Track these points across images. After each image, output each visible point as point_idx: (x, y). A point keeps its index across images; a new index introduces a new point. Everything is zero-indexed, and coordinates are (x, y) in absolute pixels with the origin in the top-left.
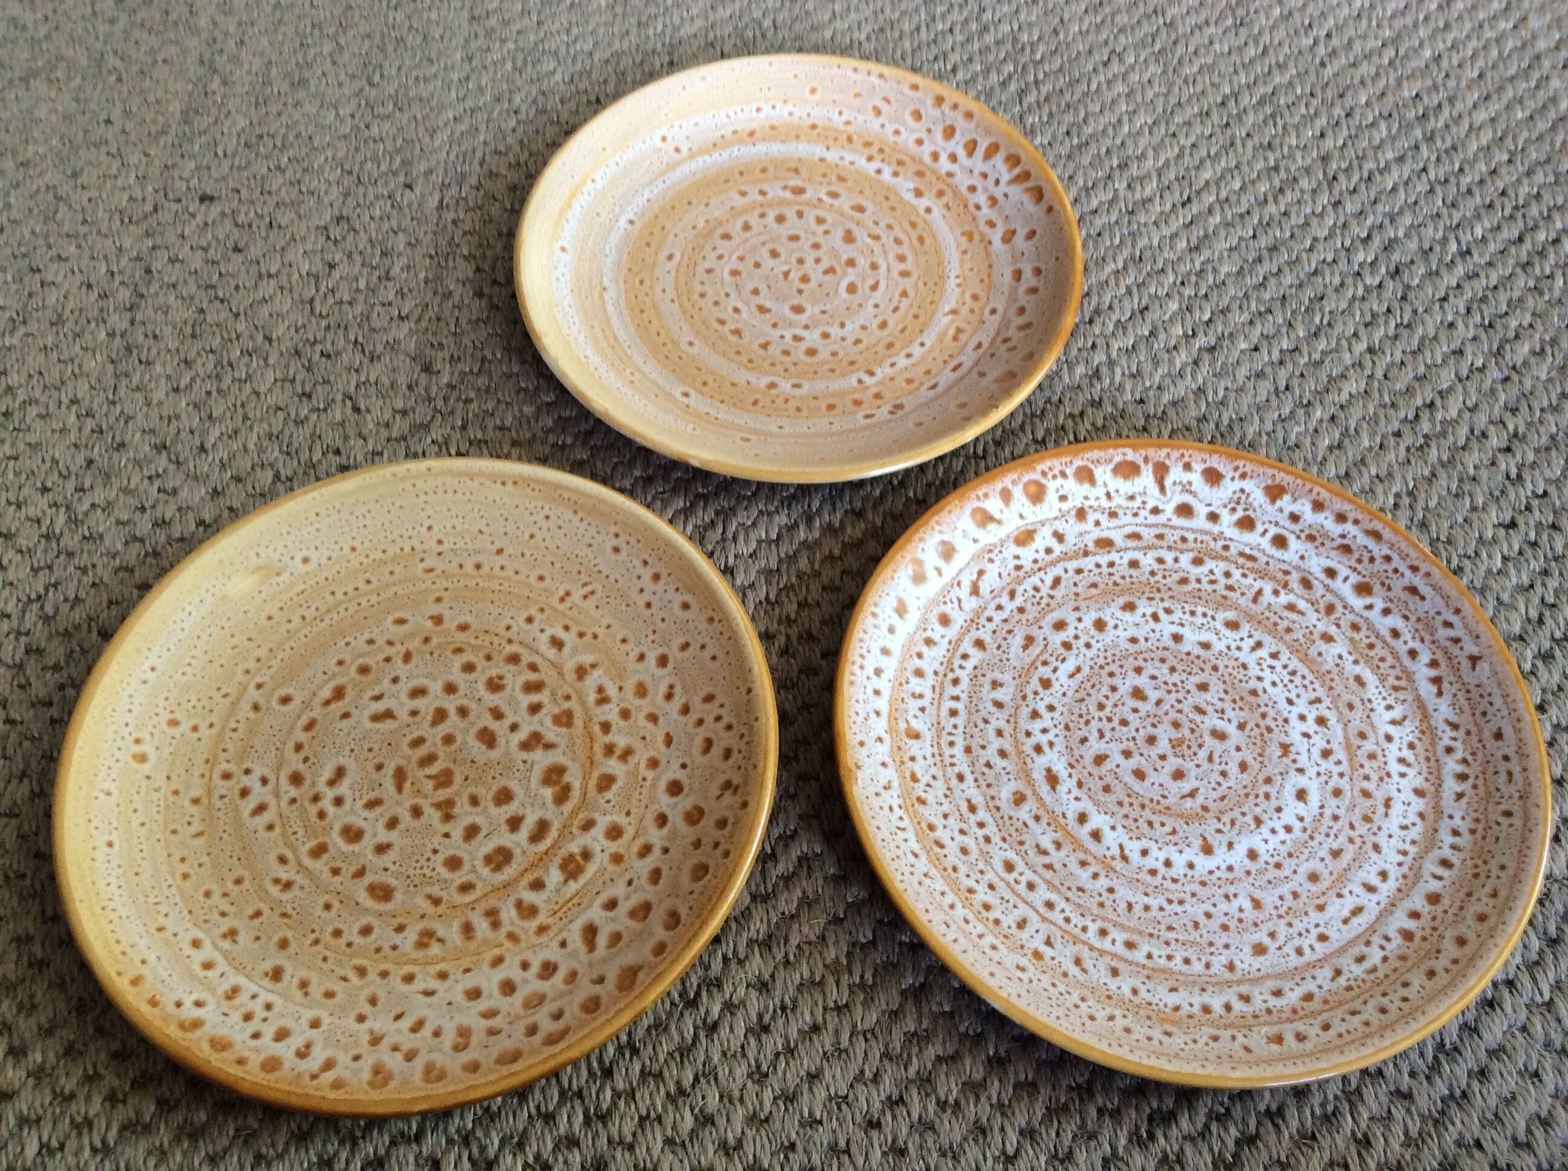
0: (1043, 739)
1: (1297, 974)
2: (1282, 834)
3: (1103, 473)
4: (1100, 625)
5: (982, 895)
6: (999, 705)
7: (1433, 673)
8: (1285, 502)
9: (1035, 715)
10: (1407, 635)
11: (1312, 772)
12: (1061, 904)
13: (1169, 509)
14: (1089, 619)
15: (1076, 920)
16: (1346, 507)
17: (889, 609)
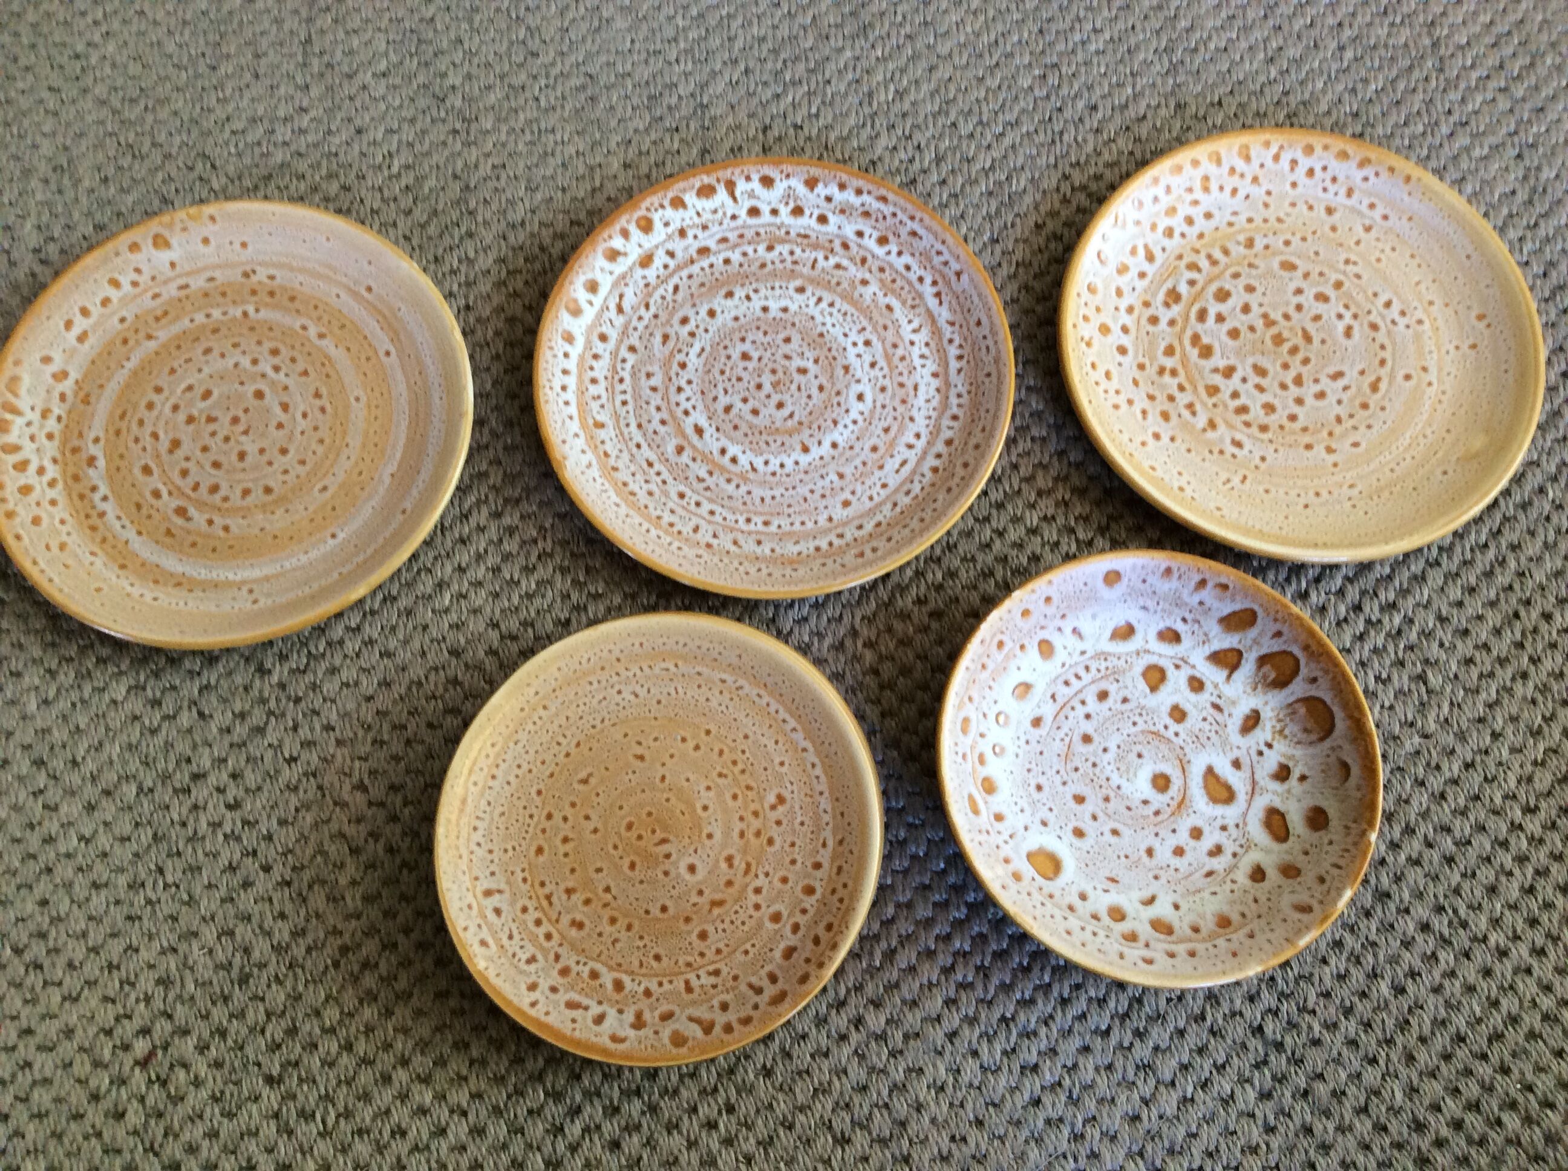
0: (688, 406)
1: (871, 512)
2: (851, 427)
3: (690, 198)
4: (712, 313)
6: (654, 389)
7: (934, 290)
8: (820, 189)
9: (680, 390)
10: (915, 267)
11: (865, 380)
12: (718, 509)
13: (743, 213)
14: (703, 312)
15: (730, 517)
16: (860, 183)
17: (560, 341)
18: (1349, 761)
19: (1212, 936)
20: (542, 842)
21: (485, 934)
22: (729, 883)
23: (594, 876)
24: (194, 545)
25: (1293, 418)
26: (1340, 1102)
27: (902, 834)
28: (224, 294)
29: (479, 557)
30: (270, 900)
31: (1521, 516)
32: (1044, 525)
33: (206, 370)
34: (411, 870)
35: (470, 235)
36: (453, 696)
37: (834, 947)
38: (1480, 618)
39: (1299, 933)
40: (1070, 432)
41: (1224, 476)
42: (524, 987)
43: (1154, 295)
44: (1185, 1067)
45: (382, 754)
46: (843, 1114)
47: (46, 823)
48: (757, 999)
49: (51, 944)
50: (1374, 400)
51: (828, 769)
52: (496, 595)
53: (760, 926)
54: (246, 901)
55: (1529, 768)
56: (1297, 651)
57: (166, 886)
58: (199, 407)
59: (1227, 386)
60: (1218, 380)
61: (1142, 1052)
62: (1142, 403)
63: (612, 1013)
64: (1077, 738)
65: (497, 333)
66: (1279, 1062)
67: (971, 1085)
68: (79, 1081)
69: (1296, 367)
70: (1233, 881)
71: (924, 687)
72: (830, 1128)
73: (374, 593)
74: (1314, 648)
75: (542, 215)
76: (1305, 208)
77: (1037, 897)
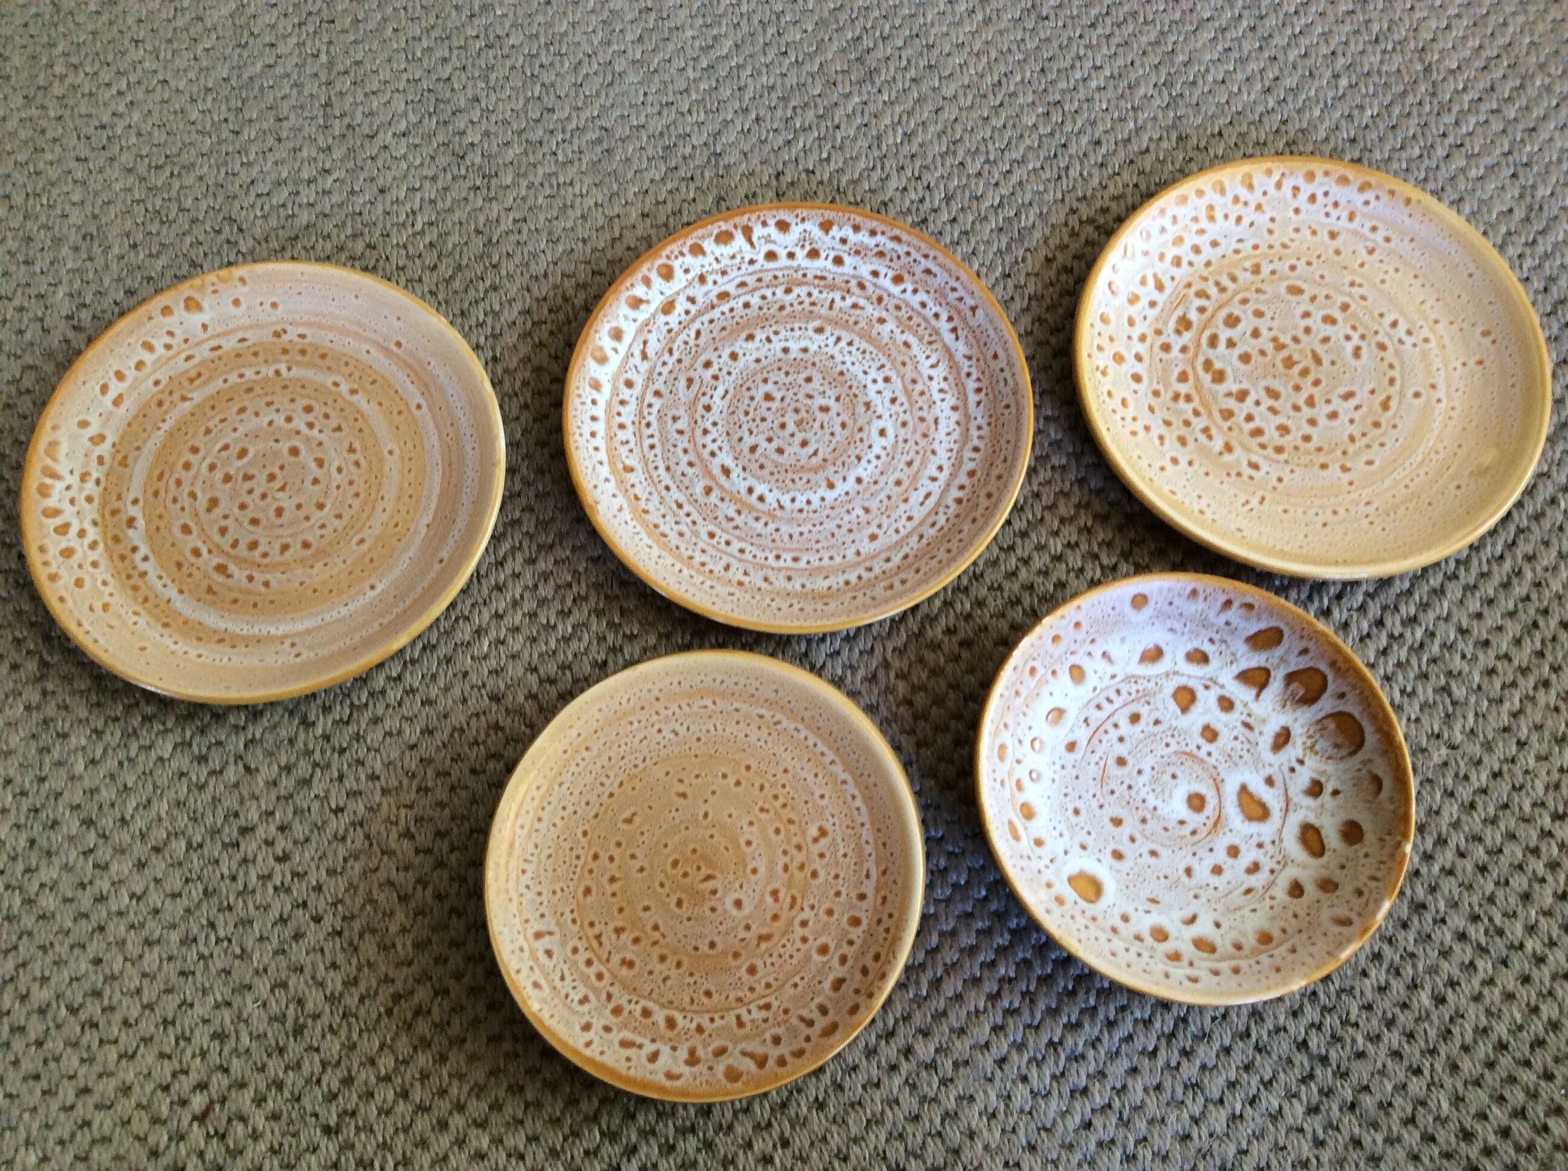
0: (714, 447)
1: (898, 545)
2: (875, 462)
3: (709, 245)
4: (734, 356)
5: (699, 558)
6: (680, 432)
7: (951, 325)
8: (835, 231)
9: (705, 432)
10: (930, 304)
11: (886, 416)
12: (748, 548)
13: (760, 258)
14: (726, 354)
15: (761, 555)
16: (874, 224)
17: (588, 389)
18: (1380, 774)
19: (1254, 953)
20: (589, 883)
21: (537, 976)
22: (775, 917)
23: (642, 914)
24: (235, 601)
25: (1307, 438)
26: (1387, 1114)
27: (943, 863)
28: (256, 354)
29: (515, 603)
30: (322, 950)
31: (1535, 527)
32: (1069, 552)
33: (242, 430)
34: (460, 916)
35: (495, 288)
36: (495, 741)
37: (883, 976)
38: (1500, 628)
39: (1341, 945)
40: (1089, 459)
41: (1242, 498)
42: (578, 1028)
43: (1166, 323)
44: (1232, 1085)
45: (427, 801)
46: (897, 1144)
47: (98, 882)
48: (809, 1031)
49: (106, 1002)
50: (1385, 418)
51: (868, 800)
52: (534, 640)
53: (808, 958)
54: (299, 953)
55: (1556, 776)
56: (1323, 667)
57: (218, 941)
58: (235, 466)
59: (1241, 410)
60: (1232, 404)
61: (1190, 1071)
62: (1158, 429)
63: (665, 1050)
64: (1111, 761)
65: (525, 383)
66: (1326, 1076)
67: (1022, 1111)
68: (137, 1138)
69: (1308, 389)
70: (1272, 898)
71: (958, 717)
72: (885, 1158)
73: (413, 643)
74: (1340, 663)
75: (564, 266)
76: (1308, 233)
77: (1081, 921)
